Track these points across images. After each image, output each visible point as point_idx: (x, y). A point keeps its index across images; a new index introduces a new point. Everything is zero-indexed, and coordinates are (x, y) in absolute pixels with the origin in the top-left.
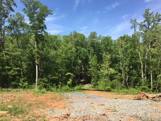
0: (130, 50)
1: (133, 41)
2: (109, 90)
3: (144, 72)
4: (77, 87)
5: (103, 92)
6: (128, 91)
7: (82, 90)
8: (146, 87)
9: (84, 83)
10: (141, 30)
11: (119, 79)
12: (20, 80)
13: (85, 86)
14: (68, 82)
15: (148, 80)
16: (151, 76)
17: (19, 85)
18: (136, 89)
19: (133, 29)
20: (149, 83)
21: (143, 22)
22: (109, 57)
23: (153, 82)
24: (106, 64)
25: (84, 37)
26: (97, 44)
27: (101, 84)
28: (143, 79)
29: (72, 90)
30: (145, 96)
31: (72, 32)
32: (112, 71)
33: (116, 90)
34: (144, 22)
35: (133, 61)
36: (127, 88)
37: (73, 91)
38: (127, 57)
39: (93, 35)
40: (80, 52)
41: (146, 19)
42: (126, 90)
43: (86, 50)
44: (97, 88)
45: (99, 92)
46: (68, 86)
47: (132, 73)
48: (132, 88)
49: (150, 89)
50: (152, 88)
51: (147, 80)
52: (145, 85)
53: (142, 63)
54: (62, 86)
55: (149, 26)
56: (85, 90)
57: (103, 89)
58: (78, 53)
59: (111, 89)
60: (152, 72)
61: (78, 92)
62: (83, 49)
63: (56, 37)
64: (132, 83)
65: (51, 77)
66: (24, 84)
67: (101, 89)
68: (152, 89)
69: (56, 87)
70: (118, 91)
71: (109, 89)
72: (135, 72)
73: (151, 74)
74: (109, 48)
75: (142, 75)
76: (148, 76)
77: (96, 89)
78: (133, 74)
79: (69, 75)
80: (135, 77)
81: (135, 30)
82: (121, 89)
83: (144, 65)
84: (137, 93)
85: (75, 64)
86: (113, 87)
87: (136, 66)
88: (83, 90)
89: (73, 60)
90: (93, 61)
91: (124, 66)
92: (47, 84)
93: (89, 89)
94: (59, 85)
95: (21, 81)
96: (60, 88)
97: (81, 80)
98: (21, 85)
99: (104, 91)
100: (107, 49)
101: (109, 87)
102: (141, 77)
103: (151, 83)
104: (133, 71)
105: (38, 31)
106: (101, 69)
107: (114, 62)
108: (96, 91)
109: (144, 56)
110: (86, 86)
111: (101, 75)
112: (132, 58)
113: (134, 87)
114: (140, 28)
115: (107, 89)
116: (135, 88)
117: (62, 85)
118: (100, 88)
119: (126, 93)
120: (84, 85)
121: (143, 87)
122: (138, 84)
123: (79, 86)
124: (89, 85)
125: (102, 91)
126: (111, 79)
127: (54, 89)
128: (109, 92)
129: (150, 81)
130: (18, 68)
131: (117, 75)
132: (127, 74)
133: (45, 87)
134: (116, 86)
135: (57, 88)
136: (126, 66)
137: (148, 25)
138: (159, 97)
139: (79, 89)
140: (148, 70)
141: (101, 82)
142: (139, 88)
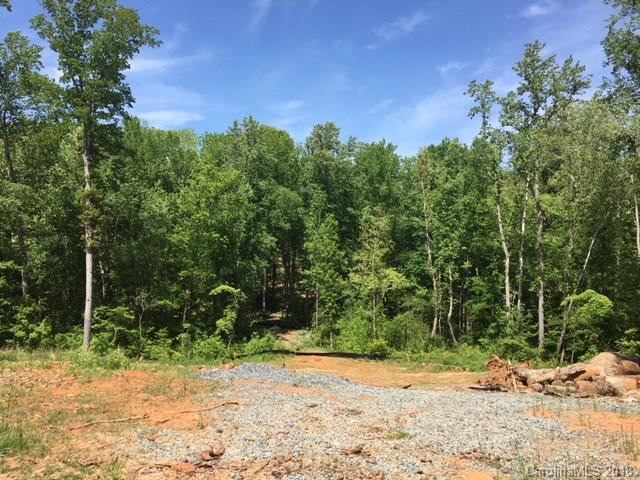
0: (466, 199)
1: (476, 165)
2: (379, 355)
3: (514, 286)
4: (255, 342)
5: (356, 361)
6: (451, 358)
7: (275, 352)
8: (520, 341)
9: (285, 327)
10: (508, 124)
11: (420, 312)
12: (17, 312)
13: (287, 336)
14: (220, 323)
15: (529, 315)
16: (541, 302)
17: (11, 336)
18: (483, 347)
19: (479, 117)
20: (533, 327)
21: (515, 91)
22: (383, 223)
23: (545, 322)
24: (373, 252)
25: (289, 144)
26: (340, 170)
27: (353, 328)
28: (511, 311)
29: (235, 354)
30: (513, 377)
31: (240, 122)
32: (395, 278)
33: (408, 354)
34: (521, 91)
35: (476, 241)
36: (450, 346)
37: (239, 357)
38: (454, 227)
39: (324, 137)
40: (270, 201)
41: (526, 83)
42: (446, 354)
43: (293, 195)
44: (335, 346)
45: (340, 364)
46: (218, 338)
47: (471, 287)
48: (469, 344)
49: (533, 350)
50: (541, 345)
51: (525, 314)
52: (516, 333)
53: (509, 250)
54: (193, 339)
55: (536, 110)
56: (287, 352)
57: (357, 350)
58: (262, 206)
59: (389, 349)
60: (542, 283)
61: (257, 361)
62: (282, 189)
63: (173, 138)
64: (468, 328)
65: (149, 300)
66: (32, 331)
67: (350, 352)
68: (543, 350)
69: (170, 341)
70: (416, 356)
71: (380, 348)
72: (482, 283)
73: (541, 292)
74: (384, 188)
75: (508, 296)
76: (529, 300)
77: (331, 349)
78: (471, 290)
79: (225, 294)
80: (480, 302)
81: (485, 123)
82: (427, 351)
83: (514, 258)
84: (486, 363)
85: (250, 250)
86: (397, 340)
87: (483, 261)
88: (279, 355)
89: (242, 235)
90: (320, 238)
91: (440, 262)
92: (133, 331)
93: (302, 351)
94: (183, 336)
95: (19, 316)
96: (186, 345)
97: (274, 315)
98: (21, 334)
99: (363, 356)
100: (375, 192)
101: (382, 342)
102: (503, 303)
103: (538, 328)
104: (473, 279)
105: (98, 110)
106: (353, 271)
107: (403, 244)
108: (332, 358)
109: (516, 225)
110: (293, 339)
111: (353, 295)
112: (472, 229)
113: (476, 342)
114: (504, 114)
115: (373, 351)
116: (479, 343)
117: (192, 332)
118: (345, 347)
119: (445, 363)
120: (284, 332)
121: (508, 340)
122: (492, 331)
123: (265, 339)
124: (304, 334)
125: (354, 356)
126: (390, 309)
127: (160, 350)
128: (380, 363)
129: (535, 320)
130: (9, 264)
131: (414, 294)
132: (450, 292)
133: (123, 341)
134: (407, 337)
135: (175, 344)
136: (447, 260)
137: (534, 103)
138: (567, 380)
139: (265, 352)
140: (529, 278)
141: (352, 323)
142: (492, 347)
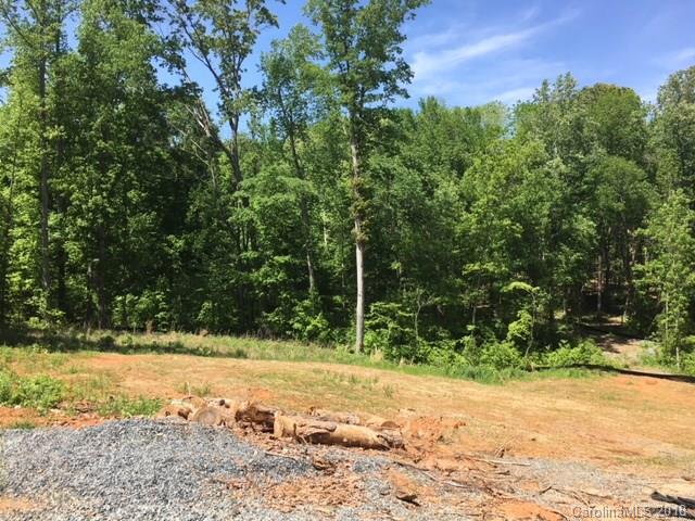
4: (565, 353)
7: (591, 367)
9: (623, 335)
12: (295, 305)
13: (622, 347)
14: (513, 327)
17: (290, 327)
25: (635, 102)
29: (533, 364)
31: (552, 80)
37: (538, 369)
44: (683, 366)
46: (509, 344)
54: (479, 344)
56: (609, 369)
58: (586, 183)
62: (613, 159)
63: (473, 115)
65: (425, 297)
66: (309, 323)
69: (454, 343)
77: (676, 369)
88: (597, 371)
89: (545, 220)
92: (407, 329)
93: (634, 369)
94: (466, 338)
95: (297, 308)
96: (471, 350)
97: (614, 319)
98: (297, 326)
105: (366, 93)
123: (578, 349)
124: (646, 347)
130: (287, 258)
133: (398, 341)
135: (459, 347)
